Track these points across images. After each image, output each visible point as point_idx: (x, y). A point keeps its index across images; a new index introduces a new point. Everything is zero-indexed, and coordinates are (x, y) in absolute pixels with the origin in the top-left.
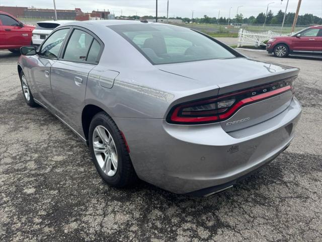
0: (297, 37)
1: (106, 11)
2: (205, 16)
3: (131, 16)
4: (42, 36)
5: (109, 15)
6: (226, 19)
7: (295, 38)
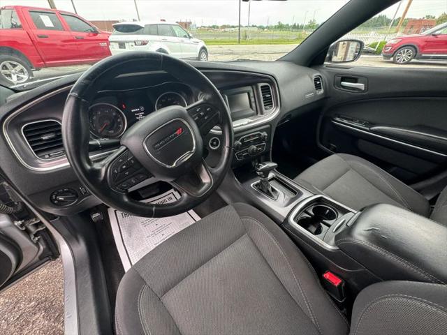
0: (433, 35)
1: (188, 21)
2: (279, 22)
3: (211, 25)
4: (122, 45)
5: (191, 26)
6: (300, 25)
7: (431, 36)
